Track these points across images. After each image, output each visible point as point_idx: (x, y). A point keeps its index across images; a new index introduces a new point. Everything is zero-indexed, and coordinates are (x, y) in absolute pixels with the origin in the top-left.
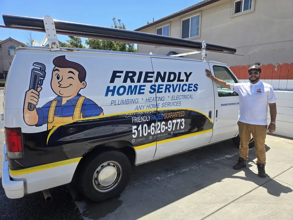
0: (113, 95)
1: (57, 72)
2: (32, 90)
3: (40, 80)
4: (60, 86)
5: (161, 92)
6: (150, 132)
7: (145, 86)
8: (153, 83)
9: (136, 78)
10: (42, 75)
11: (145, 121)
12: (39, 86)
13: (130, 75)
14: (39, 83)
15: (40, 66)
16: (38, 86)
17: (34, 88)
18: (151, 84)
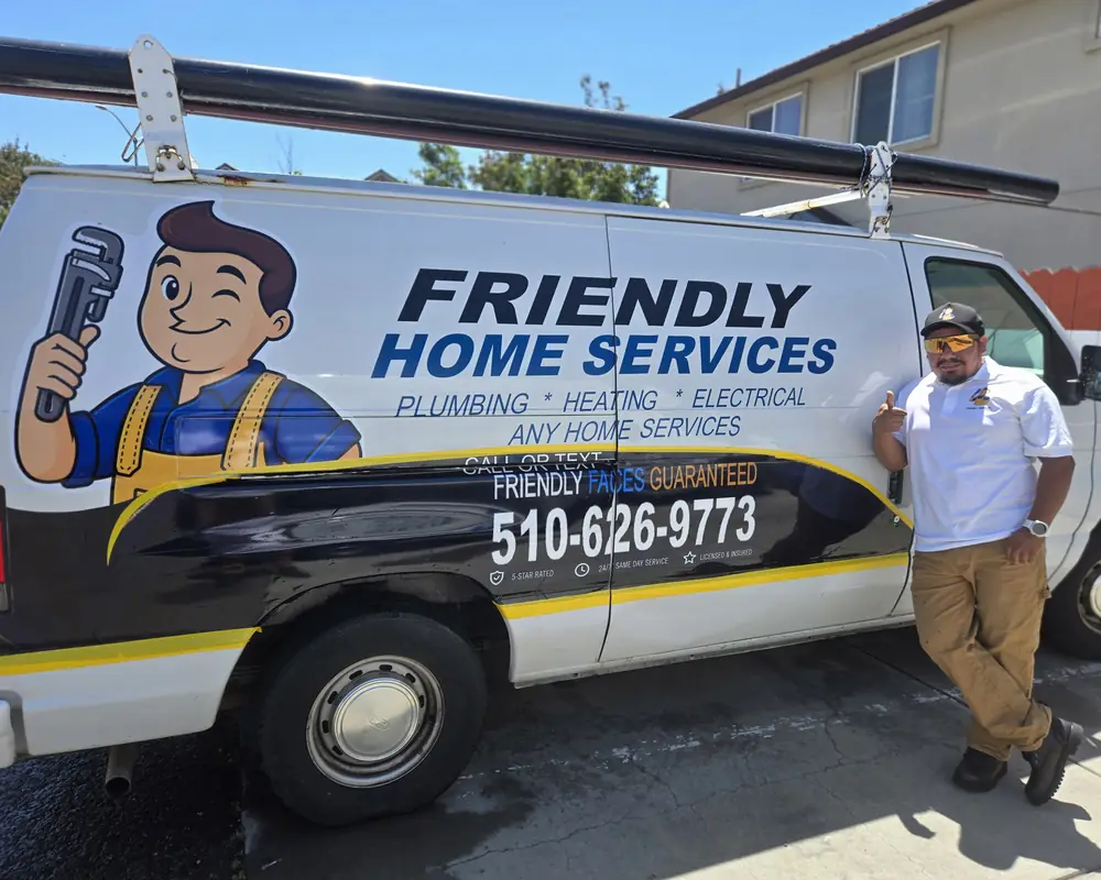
0: (409, 372)
1: (168, 268)
2: (59, 339)
3: (94, 298)
4: (177, 324)
5: (644, 369)
6: (578, 543)
7: (564, 339)
8: (606, 328)
9: (523, 305)
10: (107, 278)
11: (557, 493)
12: (87, 322)
13: (499, 288)
14: (90, 311)
15: (100, 243)
16: (83, 321)
17: (65, 331)
18: (594, 332)
